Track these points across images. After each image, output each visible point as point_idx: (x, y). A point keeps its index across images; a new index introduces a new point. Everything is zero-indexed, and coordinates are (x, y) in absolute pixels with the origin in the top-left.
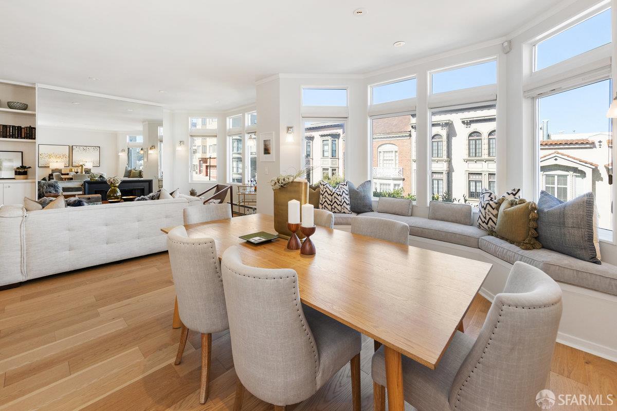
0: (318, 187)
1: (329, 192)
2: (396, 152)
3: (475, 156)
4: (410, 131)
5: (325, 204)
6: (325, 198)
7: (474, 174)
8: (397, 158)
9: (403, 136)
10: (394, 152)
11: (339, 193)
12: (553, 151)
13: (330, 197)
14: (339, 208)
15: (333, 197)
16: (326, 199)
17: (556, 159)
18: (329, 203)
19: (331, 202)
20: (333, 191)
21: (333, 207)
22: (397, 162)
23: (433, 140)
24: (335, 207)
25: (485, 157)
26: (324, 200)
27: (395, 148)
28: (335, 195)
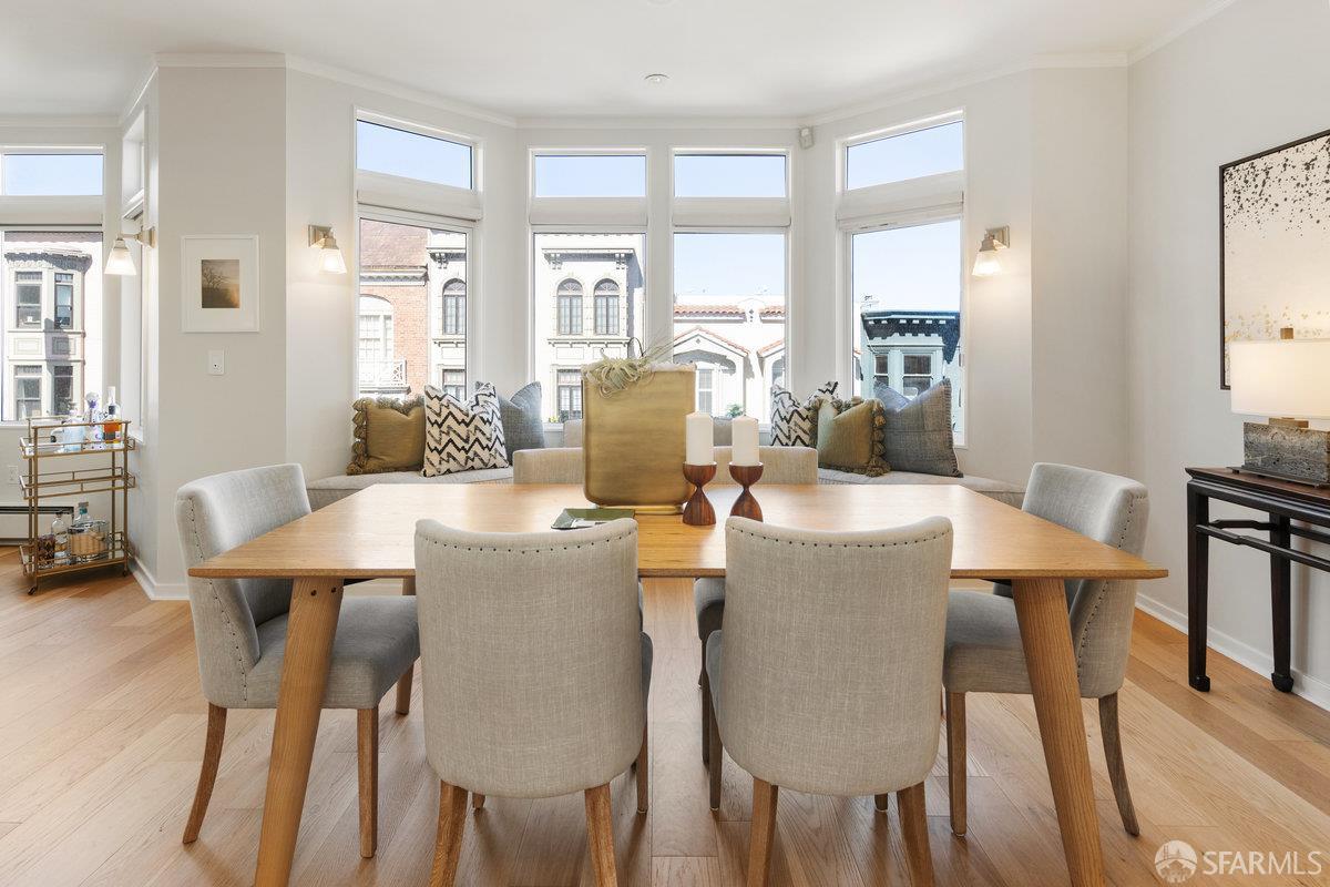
0: (419, 403)
1: (460, 417)
2: (388, 318)
3: (571, 333)
4: (426, 267)
5: (450, 448)
6: (448, 434)
7: (569, 371)
8: (391, 334)
9: (406, 278)
10: (382, 318)
11: (485, 416)
12: (694, 326)
13: (462, 430)
14: (485, 454)
15: (471, 427)
16: (453, 436)
17: (698, 341)
18: (460, 444)
19: (466, 441)
20: (471, 413)
21: (471, 454)
22: (391, 345)
23: (446, 293)
24: (476, 454)
25: (589, 334)
26: (445, 439)
27: (384, 308)
28: (477, 422)
